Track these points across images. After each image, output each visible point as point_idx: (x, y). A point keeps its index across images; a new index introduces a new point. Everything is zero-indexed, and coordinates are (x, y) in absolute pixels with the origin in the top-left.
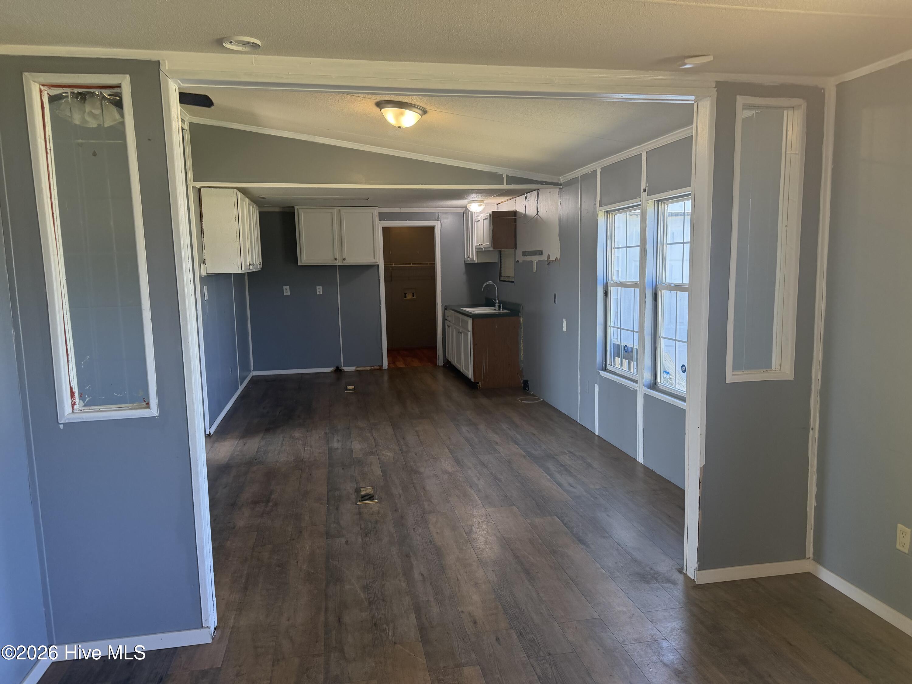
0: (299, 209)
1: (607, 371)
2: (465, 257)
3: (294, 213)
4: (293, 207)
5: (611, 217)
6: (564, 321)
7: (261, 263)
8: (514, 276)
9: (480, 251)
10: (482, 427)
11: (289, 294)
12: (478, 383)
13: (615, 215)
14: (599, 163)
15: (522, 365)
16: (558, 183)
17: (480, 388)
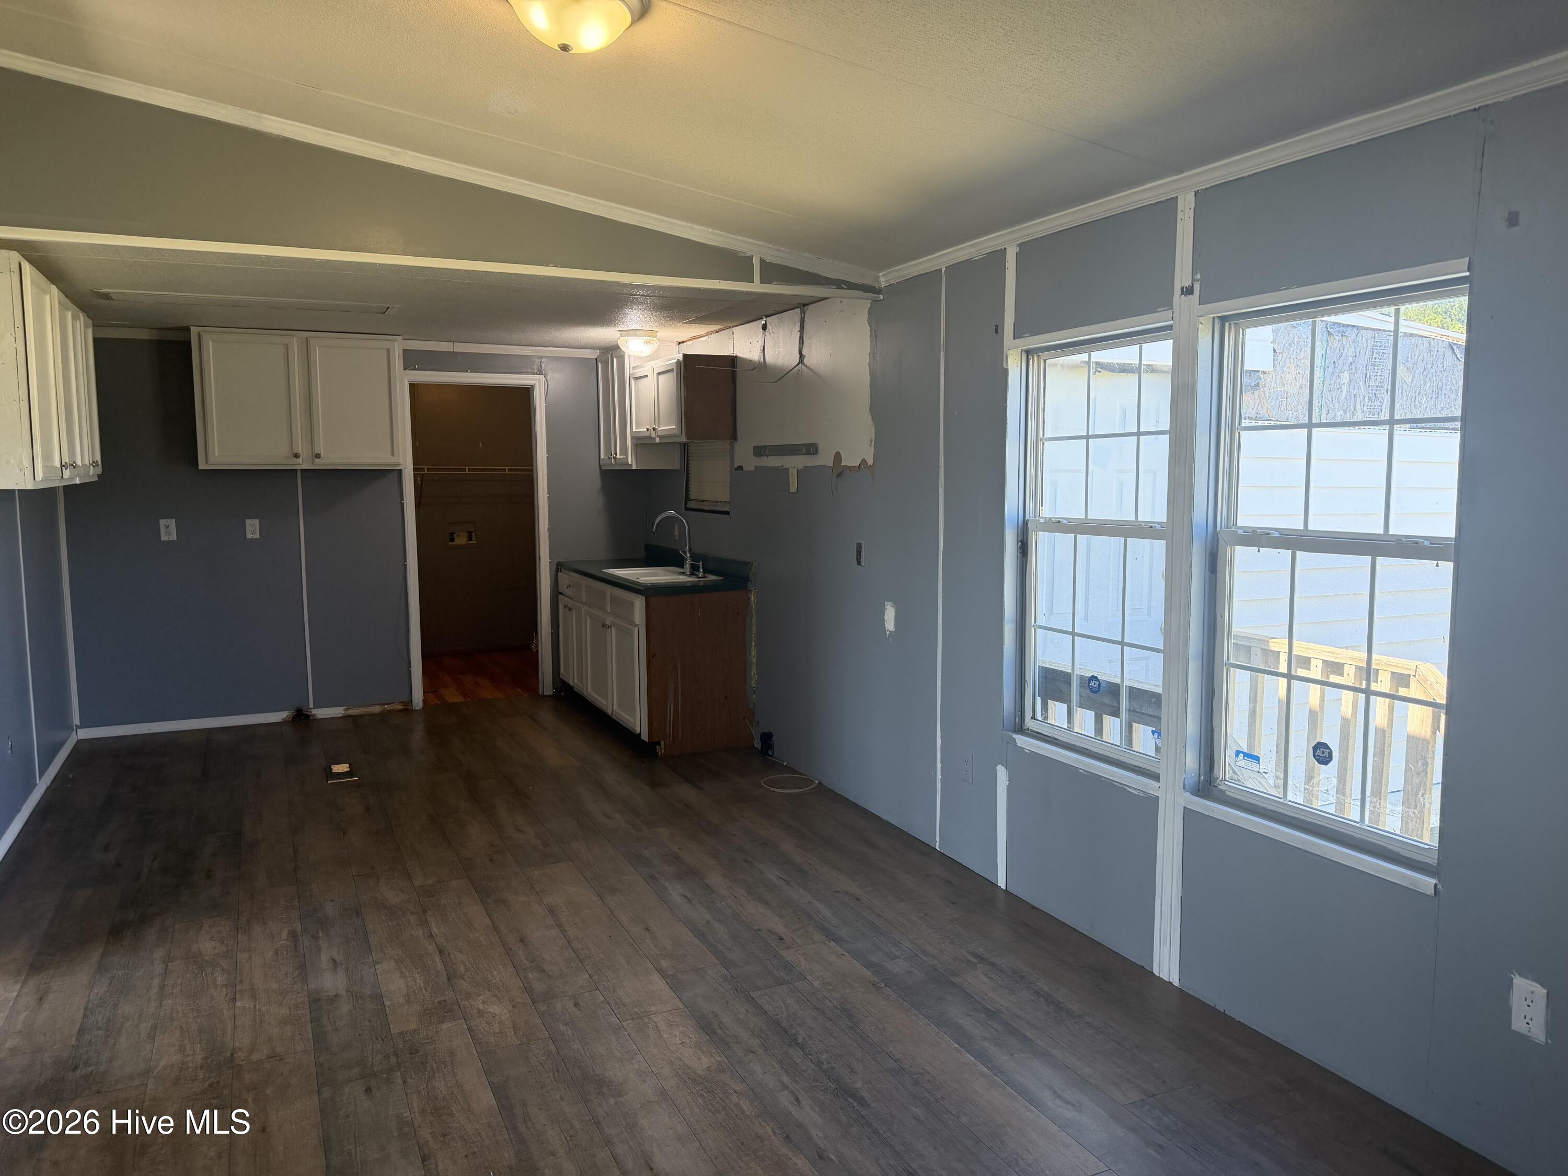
0: (202, 333)
1: (1025, 733)
2: (602, 456)
3: (189, 343)
4: (187, 329)
5: (1036, 364)
6: (888, 607)
7: (100, 463)
8: (729, 500)
9: (643, 444)
10: (716, 880)
11: (176, 539)
12: (659, 743)
13: (1045, 361)
14: (1012, 232)
15: (754, 697)
16: (874, 287)
17: (661, 754)
